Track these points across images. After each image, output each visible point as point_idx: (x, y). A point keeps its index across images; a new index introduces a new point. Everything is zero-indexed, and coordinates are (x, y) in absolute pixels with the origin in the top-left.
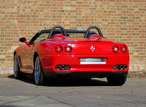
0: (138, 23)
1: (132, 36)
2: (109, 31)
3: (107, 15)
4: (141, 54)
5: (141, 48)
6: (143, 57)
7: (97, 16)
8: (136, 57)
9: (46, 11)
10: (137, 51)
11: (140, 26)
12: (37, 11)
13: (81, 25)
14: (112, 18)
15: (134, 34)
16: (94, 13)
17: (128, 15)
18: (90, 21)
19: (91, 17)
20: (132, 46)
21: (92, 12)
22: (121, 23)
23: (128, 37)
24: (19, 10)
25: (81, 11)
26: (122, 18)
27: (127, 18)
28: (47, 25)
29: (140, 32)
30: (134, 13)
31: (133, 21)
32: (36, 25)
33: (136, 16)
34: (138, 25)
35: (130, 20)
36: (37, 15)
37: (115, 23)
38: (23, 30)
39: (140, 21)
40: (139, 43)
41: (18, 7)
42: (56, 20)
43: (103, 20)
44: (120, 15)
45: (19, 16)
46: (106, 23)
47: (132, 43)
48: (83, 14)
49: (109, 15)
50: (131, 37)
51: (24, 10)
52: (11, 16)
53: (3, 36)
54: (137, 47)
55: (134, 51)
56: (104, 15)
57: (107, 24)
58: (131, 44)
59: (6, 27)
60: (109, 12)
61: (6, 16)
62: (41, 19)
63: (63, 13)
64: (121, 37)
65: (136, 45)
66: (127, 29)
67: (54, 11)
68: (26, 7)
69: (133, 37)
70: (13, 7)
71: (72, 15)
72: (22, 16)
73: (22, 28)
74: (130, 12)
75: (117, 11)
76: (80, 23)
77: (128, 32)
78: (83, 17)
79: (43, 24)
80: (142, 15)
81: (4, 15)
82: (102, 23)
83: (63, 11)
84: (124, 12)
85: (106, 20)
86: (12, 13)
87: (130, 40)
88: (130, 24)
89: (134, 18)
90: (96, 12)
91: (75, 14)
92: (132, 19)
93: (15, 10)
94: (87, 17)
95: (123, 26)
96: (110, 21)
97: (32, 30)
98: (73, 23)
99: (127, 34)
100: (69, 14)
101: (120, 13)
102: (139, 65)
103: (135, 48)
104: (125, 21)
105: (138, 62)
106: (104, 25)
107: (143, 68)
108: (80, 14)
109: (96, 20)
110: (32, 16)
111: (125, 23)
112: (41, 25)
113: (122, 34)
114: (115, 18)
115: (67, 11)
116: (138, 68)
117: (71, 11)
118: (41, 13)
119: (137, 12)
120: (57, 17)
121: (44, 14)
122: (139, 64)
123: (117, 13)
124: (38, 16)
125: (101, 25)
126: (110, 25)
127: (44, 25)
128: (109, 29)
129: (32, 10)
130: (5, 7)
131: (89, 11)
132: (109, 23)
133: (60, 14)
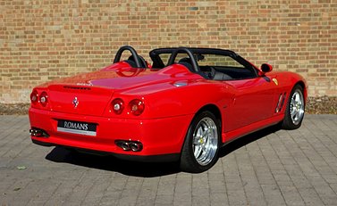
0: (316, 24)
1: (307, 43)
2: (269, 37)
3: (266, 11)
4: (321, 71)
5: (321, 62)
6: (324, 75)
7: (250, 13)
8: (314, 75)
9: (169, 9)
10: (315, 66)
11: (320, 28)
12: (157, 9)
13: (224, 29)
14: (274, 16)
15: (309, 41)
16: (246, 9)
17: (301, 11)
18: (240, 23)
19: (241, 16)
20: (307, 58)
21: (242, 8)
22: (289, 24)
23: (299, 45)
24: (129, 10)
25: (224, 8)
26: (290, 15)
27: (298, 15)
28: (172, 30)
29: (320, 36)
30: (310, 7)
31: (309, 20)
32: (156, 31)
33: (313, 13)
34: (317, 26)
35: (304, 19)
36: (156, 15)
37: (278, 24)
38: (136, 39)
39: (321, 19)
40: (318, 53)
41: (128, 5)
42: (185, 22)
43: (259, 20)
44: (286, 11)
45: (129, 18)
46: (264, 24)
47: (307, 54)
48: (228, 12)
49: (269, 11)
50: (304, 45)
51: (136, 9)
52: (118, 18)
53: (107, 48)
54: (315, 60)
55: (309, 66)
56: (262, 11)
57: (266, 26)
58: (305, 56)
59: (111, 35)
60: (269, 7)
61: (110, 19)
62: (162, 22)
63: (196, 11)
64: (288, 45)
65: (312, 58)
66: (298, 33)
67: (182, 9)
68: (139, 5)
69: (309, 45)
70: (120, 5)
71: (210, 14)
72: (134, 18)
73: (135, 35)
74: (304, 6)
75: (281, 5)
76: (224, 25)
77: (300, 37)
78: (228, 16)
79: (165, 29)
80: (323, 10)
81: (107, 17)
82: (258, 24)
83: (197, 8)
84: (294, 7)
85: (265, 20)
86: (119, 14)
87: (302, 49)
88: (303, 25)
89: (309, 15)
90: (248, 7)
91: (215, 11)
92: (308, 17)
93: (123, 9)
94: (234, 16)
95: (291, 28)
96: (271, 22)
97: (149, 39)
98: (212, 25)
99: (298, 41)
100: (206, 13)
101: (287, 8)
102: (318, 88)
103: (311, 62)
104: (296, 20)
105: (316, 83)
106: (262, 28)
107: (324, 92)
108: (223, 12)
109: (248, 20)
110: (149, 18)
111: (296, 24)
112: (163, 30)
113: (290, 41)
114: (279, 16)
115: (203, 8)
116: (317, 92)
117: (208, 8)
118: (163, 12)
119: (316, 6)
120: (188, 17)
121: (167, 13)
122: (319, 85)
123: (282, 8)
124: (158, 18)
125: (256, 27)
126: (270, 27)
127: (168, 30)
128: (269, 33)
129: (149, 9)
130: (108, 6)
131: (237, 7)
132: (269, 24)
133: (191, 13)
